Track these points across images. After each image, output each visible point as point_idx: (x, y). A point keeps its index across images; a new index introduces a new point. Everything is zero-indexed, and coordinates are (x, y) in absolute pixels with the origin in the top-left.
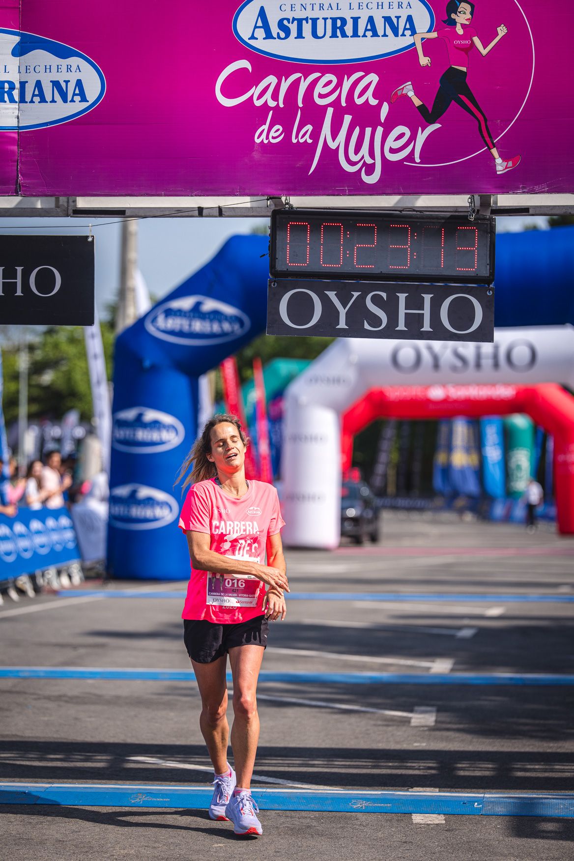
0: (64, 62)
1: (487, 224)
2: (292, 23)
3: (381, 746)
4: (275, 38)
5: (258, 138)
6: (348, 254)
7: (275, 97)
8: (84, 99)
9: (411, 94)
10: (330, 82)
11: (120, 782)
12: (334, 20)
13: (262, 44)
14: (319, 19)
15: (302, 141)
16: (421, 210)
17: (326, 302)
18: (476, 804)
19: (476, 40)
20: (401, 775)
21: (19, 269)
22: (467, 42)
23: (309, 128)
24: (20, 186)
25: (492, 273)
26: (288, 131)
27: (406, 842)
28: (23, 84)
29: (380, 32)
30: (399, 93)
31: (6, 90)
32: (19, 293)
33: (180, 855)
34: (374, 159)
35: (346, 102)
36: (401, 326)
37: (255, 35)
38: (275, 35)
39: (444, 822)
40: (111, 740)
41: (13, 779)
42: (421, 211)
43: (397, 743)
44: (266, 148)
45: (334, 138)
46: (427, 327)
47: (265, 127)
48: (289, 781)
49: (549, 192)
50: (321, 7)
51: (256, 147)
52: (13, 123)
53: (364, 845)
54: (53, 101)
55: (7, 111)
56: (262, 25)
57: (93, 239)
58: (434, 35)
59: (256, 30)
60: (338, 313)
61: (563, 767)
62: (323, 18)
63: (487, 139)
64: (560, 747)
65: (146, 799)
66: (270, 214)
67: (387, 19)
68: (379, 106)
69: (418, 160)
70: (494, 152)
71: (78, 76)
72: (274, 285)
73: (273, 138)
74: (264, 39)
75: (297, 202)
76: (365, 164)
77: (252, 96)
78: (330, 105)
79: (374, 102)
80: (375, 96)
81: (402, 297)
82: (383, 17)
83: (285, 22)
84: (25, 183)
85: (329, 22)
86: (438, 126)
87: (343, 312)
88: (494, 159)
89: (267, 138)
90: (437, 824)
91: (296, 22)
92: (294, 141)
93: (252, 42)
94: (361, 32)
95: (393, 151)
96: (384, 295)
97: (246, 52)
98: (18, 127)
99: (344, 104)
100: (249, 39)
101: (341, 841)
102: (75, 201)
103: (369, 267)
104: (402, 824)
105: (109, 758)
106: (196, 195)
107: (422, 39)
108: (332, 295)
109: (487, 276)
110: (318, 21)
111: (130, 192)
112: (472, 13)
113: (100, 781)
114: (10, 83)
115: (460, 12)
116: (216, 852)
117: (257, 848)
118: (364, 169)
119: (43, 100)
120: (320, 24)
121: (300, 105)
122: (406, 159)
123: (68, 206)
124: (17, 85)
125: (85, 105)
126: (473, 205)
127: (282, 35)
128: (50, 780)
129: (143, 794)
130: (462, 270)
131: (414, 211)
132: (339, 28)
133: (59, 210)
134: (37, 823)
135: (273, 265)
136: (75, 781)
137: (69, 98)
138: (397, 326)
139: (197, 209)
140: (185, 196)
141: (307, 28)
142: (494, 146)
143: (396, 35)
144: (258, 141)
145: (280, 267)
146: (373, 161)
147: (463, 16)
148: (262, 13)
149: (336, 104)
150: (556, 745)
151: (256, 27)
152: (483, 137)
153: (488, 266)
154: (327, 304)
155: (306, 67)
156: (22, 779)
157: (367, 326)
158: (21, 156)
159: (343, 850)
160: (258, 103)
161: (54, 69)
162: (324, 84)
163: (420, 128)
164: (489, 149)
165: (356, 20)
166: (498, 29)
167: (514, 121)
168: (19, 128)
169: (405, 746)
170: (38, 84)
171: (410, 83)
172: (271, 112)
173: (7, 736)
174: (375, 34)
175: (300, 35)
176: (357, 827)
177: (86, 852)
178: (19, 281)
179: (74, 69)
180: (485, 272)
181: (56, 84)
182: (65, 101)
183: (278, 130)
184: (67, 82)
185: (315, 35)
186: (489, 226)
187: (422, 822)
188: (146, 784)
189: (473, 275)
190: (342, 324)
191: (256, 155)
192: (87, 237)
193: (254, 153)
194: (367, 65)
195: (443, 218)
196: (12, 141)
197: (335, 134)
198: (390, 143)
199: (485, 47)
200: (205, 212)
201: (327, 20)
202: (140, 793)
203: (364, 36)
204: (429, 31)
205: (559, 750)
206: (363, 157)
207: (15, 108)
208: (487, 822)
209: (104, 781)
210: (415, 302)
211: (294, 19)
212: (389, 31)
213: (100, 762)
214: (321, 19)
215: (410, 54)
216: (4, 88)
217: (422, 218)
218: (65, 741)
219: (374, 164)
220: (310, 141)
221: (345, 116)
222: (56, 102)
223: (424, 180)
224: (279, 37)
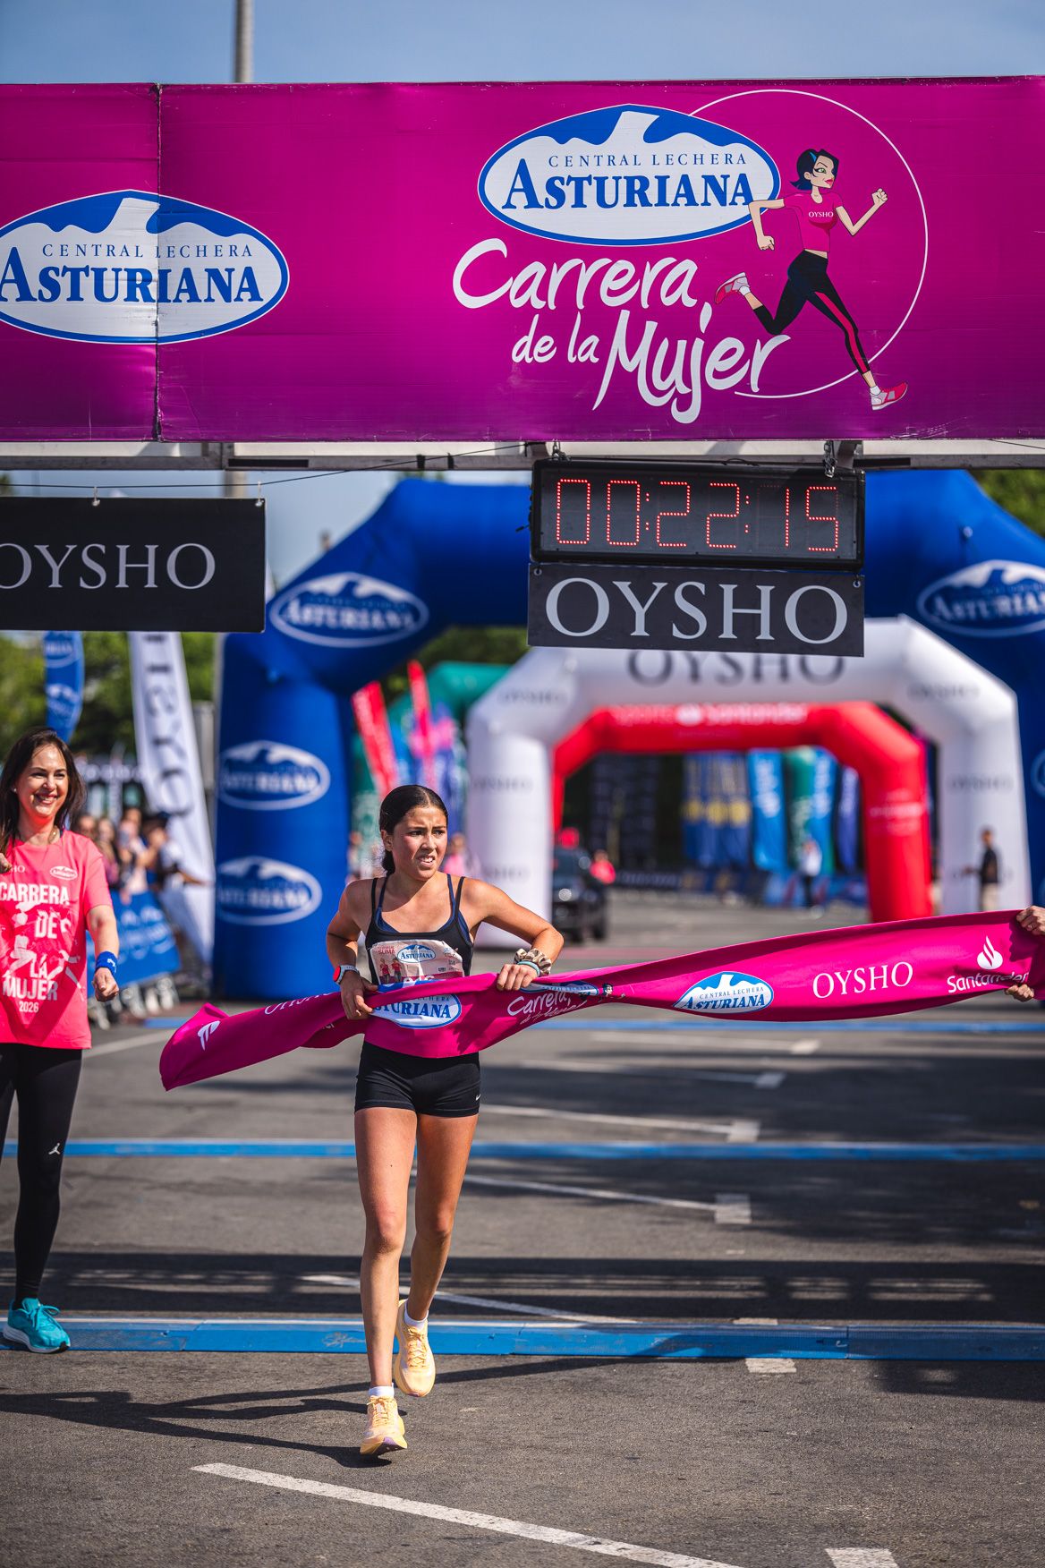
0: (226, 242)
1: (852, 482)
2: (568, 184)
3: (679, 1255)
4: (542, 207)
5: (518, 354)
6: (648, 526)
7: (542, 293)
8: (256, 297)
9: (745, 291)
10: (624, 273)
11: (302, 1315)
12: (630, 180)
13: (522, 215)
14: (607, 178)
15: (583, 359)
16: (755, 461)
17: (615, 597)
18: (838, 1342)
19: (842, 212)
20: (717, 1300)
21: (152, 549)
22: (827, 214)
23: (594, 340)
24: (160, 426)
25: (860, 555)
26: (561, 345)
27: (744, 1402)
28: (163, 274)
29: (699, 198)
30: (728, 289)
31: (138, 283)
32: (151, 584)
33: (415, 1425)
34: (690, 387)
35: (649, 301)
36: (728, 633)
37: (512, 202)
38: (542, 202)
39: (794, 1370)
40: (276, 1251)
41: (141, 1313)
42: (754, 464)
43: (703, 1249)
44: (528, 369)
45: (630, 356)
46: (765, 634)
47: (528, 339)
48: (554, 1311)
49: (950, 436)
50: (611, 161)
51: (514, 369)
52: (150, 332)
53: (684, 1406)
54: (209, 299)
55: (140, 314)
56: (522, 187)
57: (264, 504)
58: (779, 203)
59: (514, 193)
60: (634, 613)
61: (952, 1285)
62: (614, 178)
63: (859, 359)
64: (942, 1255)
65: (348, 1340)
66: (530, 466)
67: (710, 180)
68: (699, 308)
69: (755, 388)
70: (869, 377)
71: (248, 262)
72: (538, 572)
73: (540, 355)
74: (526, 207)
75: (570, 448)
76: (676, 394)
77: (507, 294)
78: (624, 306)
79: (690, 302)
80: (691, 293)
81: (728, 590)
82: (703, 176)
83: (557, 183)
84: (168, 422)
85: (623, 183)
86: (785, 338)
87: (640, 612)
88: (868, 387)
89: (531, 355)
90: (785, 1374)
91: (573, 183)
92: (571, 359)
93: (507, 213)
94: (670, 198)
95: (718, 375)
96: (701, 587)
97: (497, 226)
98: (156, 338)
99: (645, 305)
100: (503, 207)
101: (649, 1401)
102: (231, 447)
103: (679, 546)
104: (734, 1374)
105: (269, 1278)
106: (424, 440)
107: (762, 209)
108: (624, 586)
109: (854, 560)
110: (606, 181)
111: (325, 436)
112: (834, 172)
113: (271, 1314)
114: (144, 272)
115: (817, 170)
116: (467, 1420)
117: (527, 1413)
118: (675, 401)
119: (194, 298)
120: (609, 186)
121: (580, 305)
122: (737, 387)
123: (222, 454)
124: (155, 276)
125: (258, 305)
126: (831, 453)
127: (553, 202)
128: (197, 1314)
129: (343, 1333)
130: (815, 550)
131: (744, 462)
132: (637, 192)
133: (207, 459)
134: (191, 1379)
135: (536, 544)
136: (234, 1314)
137: (234, 295)
138: (722, 632)
139: (416, 459)
140: (408, 441)
141: (590, 191)
142: (868, 368)
143: (723, 202)
144: (517, 359)
145: (546, 546)
146: (688, 390)
147: (822, 175)
148: (523, 170)
149: (633, 304)
150: (936, 1251)
151: (513, 190)
152: (852, 355)
153: (855, 545)
154: (616, 599)
155: (589, 250)
156: (155, 1313)
157: (676, 633)
158: (162, 381)
159: (655, 1415)
160: (517, 303)
161: (211, 251)
162: (615, 278)
163: (758, 342)
164: (862, 372)
165: (662, 180)
166: (874, 195)
167: (896, 333)
168: (158, 339)
169: (714, 1255)
170: (187, 274)
171: (743, 274)
172: (537, 317)
173: (117, 1246)
174: (691, 202)
175: (579, 203)
176: (668, 1379)
177: (275, 1423)
178: (151, 566)
179: (240, 251)
180: (850, 553)
181: (214, 274)
182: (227, 299)
183: (547, 343)
184: (230, 271)
185: (601, 202)
186: (855, 484)
187: (762, 1370)
188: (340, 1317)
189: (833, 557)
190: (640, 630)
191: (514, 381)
192: (255, 500)
193: (511, 377)
194: (679, 248)
195: (788, 473)
196: (147, 359)
197: (632, 350)
198: (715, 363)
199: (854, 222)
200: (427, 464)
201: (620, 181)
202: (338, 1332)
203: (675, 204)
204: (772, 198)
205: (942, 1260)
206: (674, 384)
207: (152, 310)
208: (858, 1369)
209: (277, 1314)
210: (747, 597)
211: (570, 179)
212: (712, 198)
213: (257, 1285)
214: (610, 178)
215: (743, 231)
216: (135, 280)
217: (757, 473)
218: (205, 1252)
219: (690, 394)
220: (595, 360)
221: (647, 322)
222: (213, 300)
223: (765, 417)
224: (548, 205)
